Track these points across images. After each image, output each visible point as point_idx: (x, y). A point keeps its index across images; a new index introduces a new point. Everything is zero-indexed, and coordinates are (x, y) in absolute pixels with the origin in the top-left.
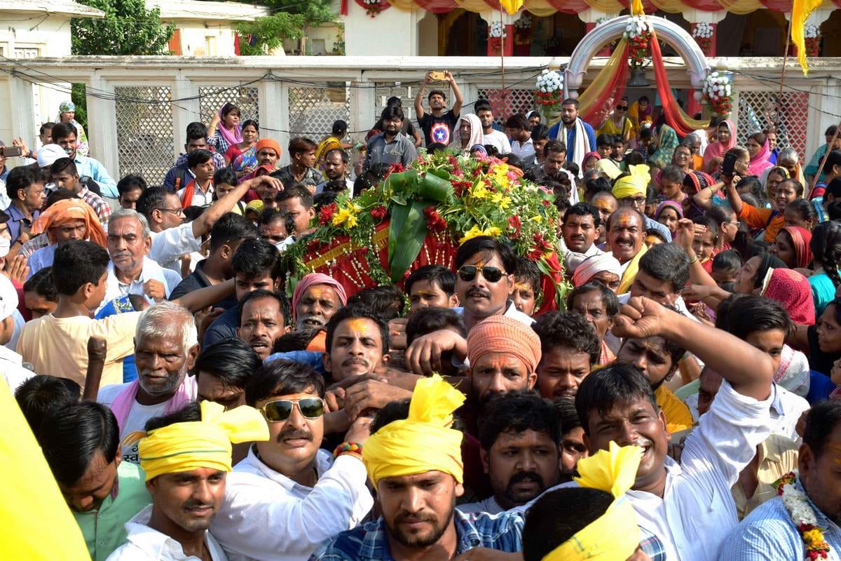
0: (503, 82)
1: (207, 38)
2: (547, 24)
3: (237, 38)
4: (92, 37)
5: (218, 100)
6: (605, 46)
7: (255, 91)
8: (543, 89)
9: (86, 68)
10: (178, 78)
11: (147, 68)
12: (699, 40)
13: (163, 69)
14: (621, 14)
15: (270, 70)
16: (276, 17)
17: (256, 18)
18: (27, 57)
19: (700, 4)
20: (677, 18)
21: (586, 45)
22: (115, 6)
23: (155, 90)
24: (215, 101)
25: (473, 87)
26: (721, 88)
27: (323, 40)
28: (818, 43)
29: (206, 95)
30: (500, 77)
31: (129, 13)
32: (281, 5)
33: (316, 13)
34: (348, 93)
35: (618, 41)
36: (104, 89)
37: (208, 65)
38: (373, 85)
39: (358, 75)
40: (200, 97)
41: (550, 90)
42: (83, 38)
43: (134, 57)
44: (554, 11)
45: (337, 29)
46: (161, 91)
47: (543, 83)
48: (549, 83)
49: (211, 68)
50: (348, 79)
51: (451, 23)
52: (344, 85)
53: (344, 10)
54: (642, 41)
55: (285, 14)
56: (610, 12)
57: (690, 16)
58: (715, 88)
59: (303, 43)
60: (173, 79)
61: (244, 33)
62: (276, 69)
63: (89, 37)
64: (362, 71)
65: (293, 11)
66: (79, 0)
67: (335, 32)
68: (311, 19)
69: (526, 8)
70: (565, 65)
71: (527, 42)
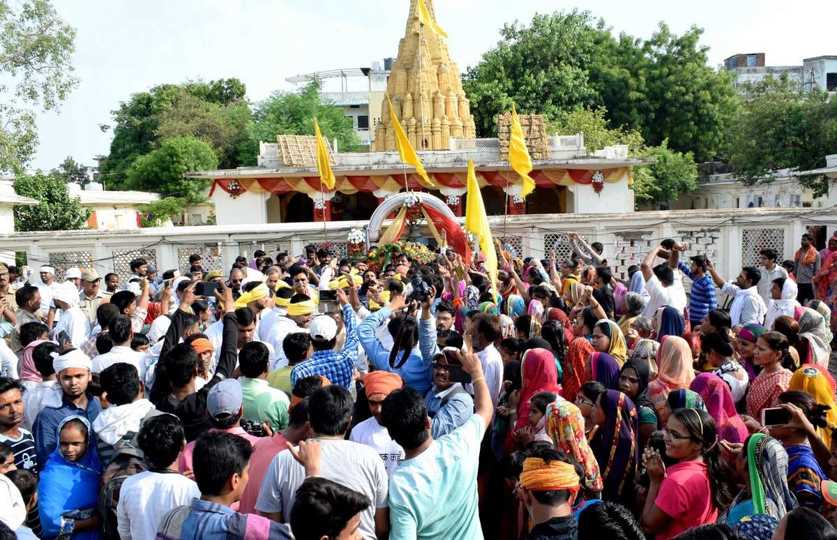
0: (326, 238)
1: (116, 216)
2: (352, 199)
3: (138, 216)
4: (30, 219)
5: (126, 259)
6: (392, 213)
7: (153, 252)
8: (353, 242)
9: (26, 240)
10: (96, 245)
11: (73, 239)
12: (450, 206)
13: (85, 239)
14: (401, 192)
15: (164, 237)
16: (166, 200)
17: (152, 202)
19: (451, 184)
20: (436, 193)
21: (380, 212)
22: (46, 196)
23: (79, 254)
24: (124, 260)
25: (303, 242)
26: (467, 236)
27: (200, 215)
28: (524, 206)
29: (118, 256)
30: (324, 235)
31: (57, 201)
32: (169, 192)
33: (194, 197)
34: (219, 250)
35: (400, 209)
36: (41, 255)
37: (118, 235)
38: (238, 244)
39: (226, 238)
40: (114, 257)
41: (357, 242)
42: (23, 219)
43: (63, 232)
44: (357, 191)
45: (209, 207)
46: (84, 255)
47: (353, 238)
48: (357, 238)
49: (121, 237)
50: (220, 241)
51: (288, 201)
52: (217, 245)
53: (212, 193)
54: (416, 209)
55: (172, 198)
56: (393, 190)
57: (445, 191)
59: (186, 217)
60: (93, 246)
61: (143, 212)
62: (167, 236)
63: (27, 219)
64: (230, 235)
65: (177, 196)
66: (19, 193)
67: (208, 209)
68: (191, 201)
69: (338, 189)
70: (367, 226)
71: (340, 211)
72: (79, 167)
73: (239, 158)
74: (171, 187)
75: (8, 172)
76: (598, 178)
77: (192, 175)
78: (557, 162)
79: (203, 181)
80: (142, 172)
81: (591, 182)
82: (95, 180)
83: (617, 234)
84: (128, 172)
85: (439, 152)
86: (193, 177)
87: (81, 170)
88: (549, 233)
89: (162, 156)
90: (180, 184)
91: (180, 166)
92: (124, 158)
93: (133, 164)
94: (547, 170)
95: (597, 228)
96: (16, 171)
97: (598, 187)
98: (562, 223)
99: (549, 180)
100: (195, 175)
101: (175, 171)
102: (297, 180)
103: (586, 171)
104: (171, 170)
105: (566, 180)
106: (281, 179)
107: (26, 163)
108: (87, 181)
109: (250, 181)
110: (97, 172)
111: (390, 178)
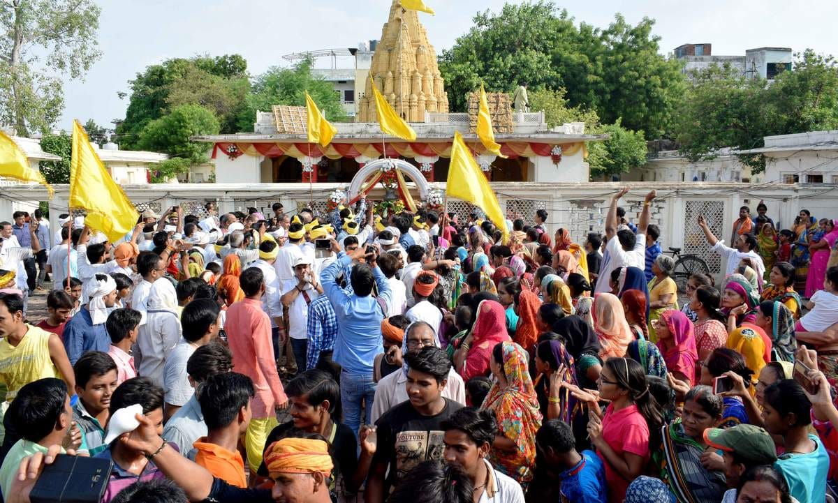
0: (311, 197)
1: (129, 173)
2: (337, 164)
3: (148, 173)
4: (53, 173)
7: (159, 205)
8: (334, 201)
12: (424, 173)
14: (380, 158)
15: (169, 192)
16: (173, 160)
17: (160, 161)
18: (9, 185)
19: (425, 153)
20: (412, 161)
21: (360, 176)
22: (68, 153)
25: (294, 201)
26: (437, 199)
27: (202, 174)
28: (490, 174)
30: (310, 195)
32: (176, 153)
33: (198, 158)
34: (218, 205)
35: (377, 173)
36: (61, 205)
37: (129, 189)
38: (233, 200)
39: (224, 194)
42: (48, 173)
44: (340, 157)
45: (210, 167)
47: (335, 197)
48: (338, 197)
49: (132, 191)
50: (218, 197)
51: (280, 164)
52: (215, 200)
53: (214, 156)
54: (392, 173)
55: (179, 158)
56: (373, 157)
57: (419, 159)
58: (434, 200)
59: (190, 176)
61: (153, 170)
62: (172, 192)
64: (227, 192)
65: (183, 156)
66: (45, 150)
67: (210, 169)
68: (194, 161)
69: (324, 155)
70: (348, 187)
71: (326, 174)
72: (99, 129)
73: (238, 125)
74: (178, 149)
75: (37, 131)
76: (557, 151)
77: (196, 138)
78: (520, 136)
79: (206, 144)
80: (153, 135)
81: (549, 155)
82: (112, 141)
83: (572, 202)
84: (141, 134)
85: (415, 124)
86: (198, 140)
87: (101, 132)
88: (510, 199)
89: (171, 121)
90: (186, 146)
91: (187, 131)
92: (138, 122)
93: (146, 127)
94: (511, 143)
95: (554, 196)
96: (44, 131)
97: (556, 159)
98: (523, 190)
99: (512, 151)
100: (199, 138)
101: (182, 135)
102: (289, 145)
103: (546, 145)
104: (178, 133)
105: (528, 152)
106: (274, 144)
107: (52, 124)
108: (105, 141)
109: (247, 145)
110: (114, 134)
111: (371, 146)
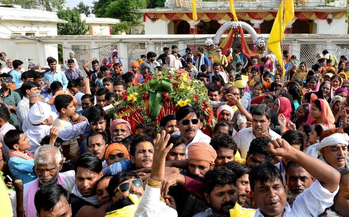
1: (101, 29)
2: (208, 25)
3: (111, 29)
5: (105, 49)
6: (226, 31)
7: (116, 46)
8: (207, 45)
9: (62, 39)
10: (92, 42)
11: (82, 39)
12: (255, 29)
13: (87, 39)
14: (231, 21)
15: (121, 39)
16: (123, 23)
17: (116, 23)
18: (43, 36)
19: (255, 18)
20: (248, 22)
21: (221, 30)
22: (71, 19)
23: (85, 46)
24: (104, 49)
25: (185, 44)
26: (262, 43)
27: (138, 30)
28: (292, 30)
29: (101, 47)
30: (194, 41)
31: (76, 22)
32: (125, 19)
33: (136, 21)
34: (146, 46)
35: (230, 29)
36: (68, 46)
37: (101, 38)
38: (154, 44)
39: (149, 41)
40: (99, 48)
41: (209, 45)
42: (61, 30)
43: (78, 36)
44: (210, 20)
45: (142, 26)
46: (86, 46)
47: (207, 43)
48: (209, 43)
49: (102, 39)
50: (146, 42)
51: (178, 24)
52: (145, 44)
53: (145, 20)
54: (238, 29)
55: (126, 22)
56: (227, 20)
57: (252, 21)
58: (260, 44)
59: (132, 31)
60: (90, 42)
61: (113, 28)
62: (123, 39)
63: (63, 29)
64: (150, 39)
65: (128, 21)
66: (60, 18)
67: (142, 27)
68: (134, 23)
69: (201, 19)
70: (214, 37)
71: (202, 30)
72: (85, 7)
73: (156, 4)
74: (126, 17)
75: (55, 8)
76: (330, 16)
77: (134, 11)
78: (309, 8)
79: (140, 14)
80: (113, 9)
81: (326, 19)
82: (92, 13)
83: (338, 45)
84: (107, 9)
85: (251, 2)
86: (135, 12)
87: (87, 8)
88: (303, 43)
89: (122, 2)
90: (130, 15)
91: (130, 7)
92: (105, 3)
93: (109, 5)
94: (304, 12)
95: (328, 42)
96: (59, 8)
97: (330, 21)
98: (310, 38)
99: (305, 17)
100: (136, 11)
101: (127, 9)
102: (183, 14)
103: (324, 13)
104: (126, 8)
105: (313, 17)
106: (175, 14)
107: (63, 4)
108: (89, 13)
109: (161, 14)
110: (93, 9)
111: (227, 14)
